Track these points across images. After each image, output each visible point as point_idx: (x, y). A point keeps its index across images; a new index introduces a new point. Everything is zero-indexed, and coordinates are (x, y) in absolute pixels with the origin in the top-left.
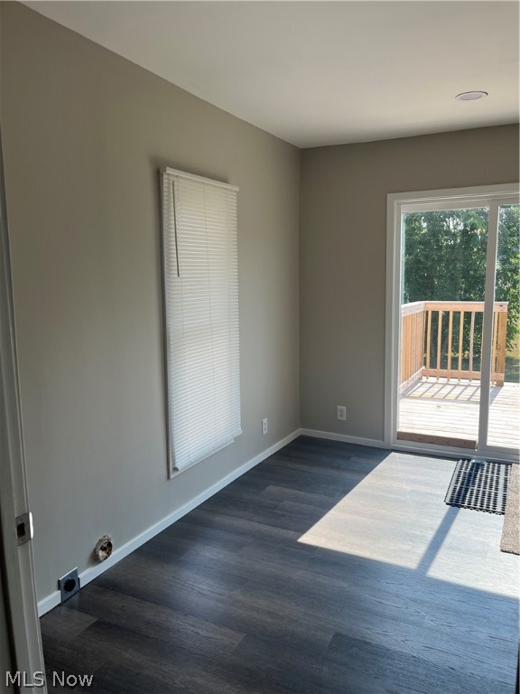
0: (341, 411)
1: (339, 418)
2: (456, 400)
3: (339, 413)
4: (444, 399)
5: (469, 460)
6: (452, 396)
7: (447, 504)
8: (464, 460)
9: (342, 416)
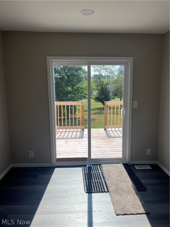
0: (31, 153)
1: (30, 156)
2: (71, 138)
3: (30, 155)
4: (67, 138)
5: (86, 166)
6: (69, 136)
7: (86, 193)
8: (84, 166)
9: (32, 155)
